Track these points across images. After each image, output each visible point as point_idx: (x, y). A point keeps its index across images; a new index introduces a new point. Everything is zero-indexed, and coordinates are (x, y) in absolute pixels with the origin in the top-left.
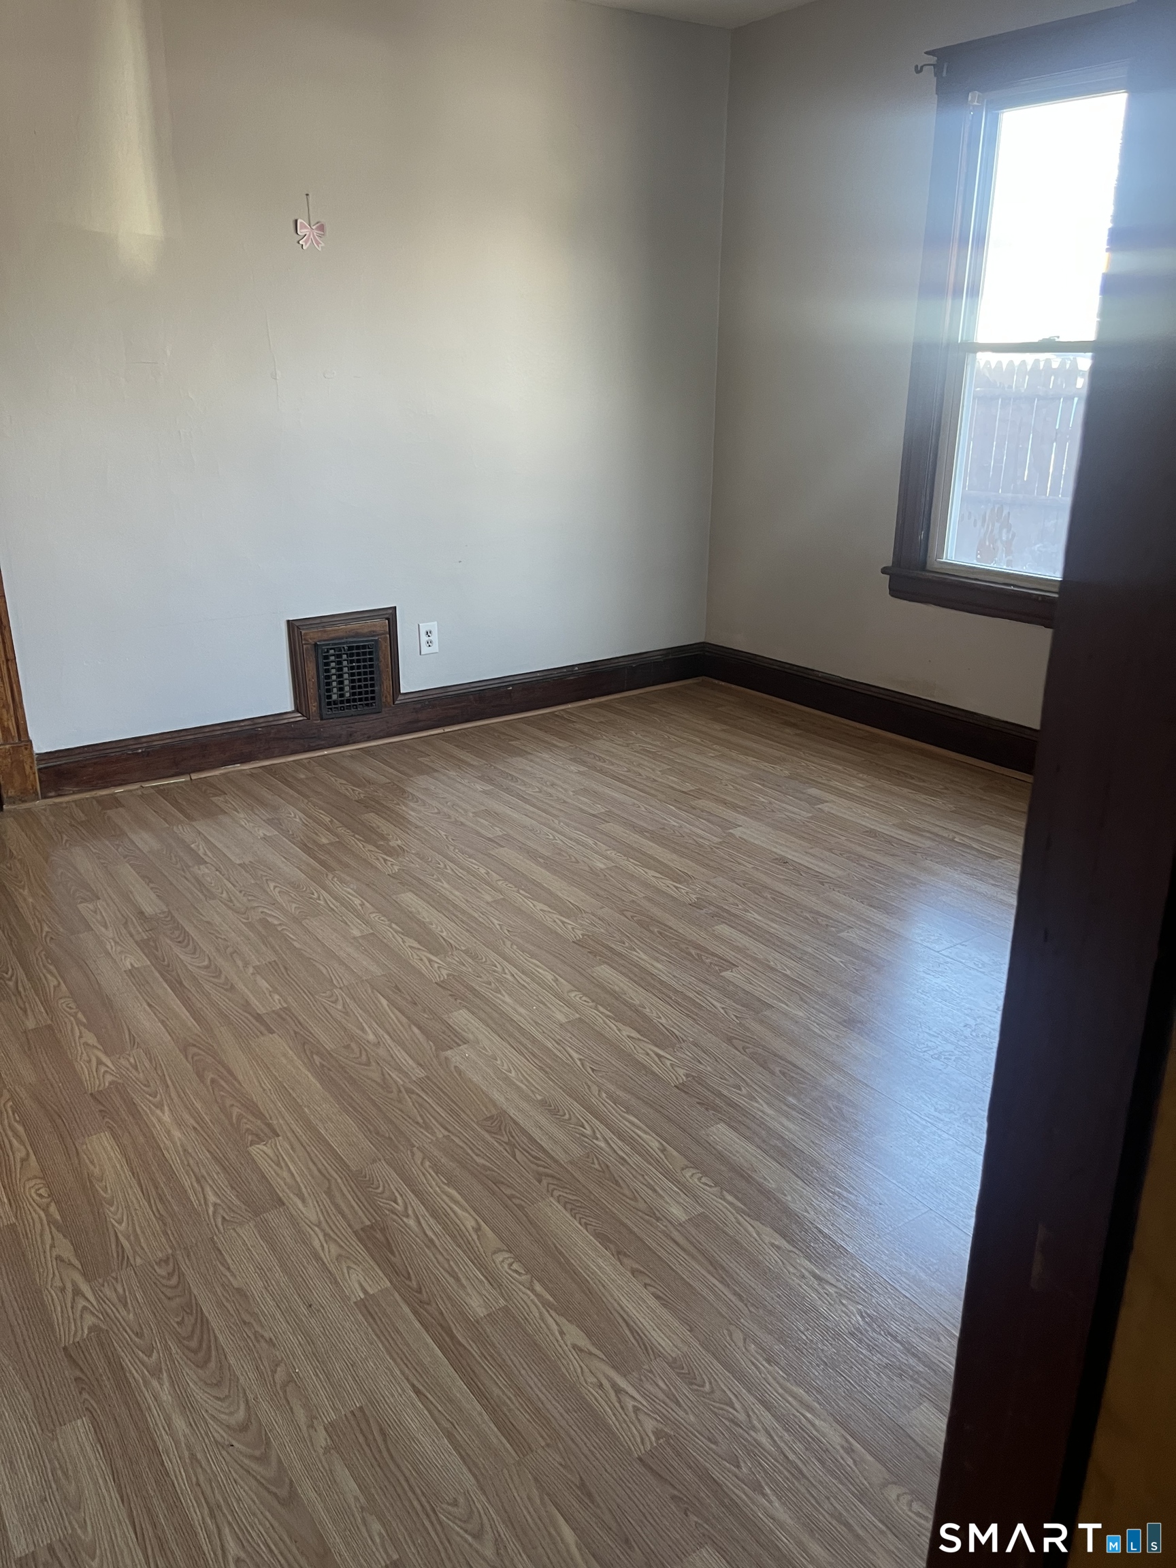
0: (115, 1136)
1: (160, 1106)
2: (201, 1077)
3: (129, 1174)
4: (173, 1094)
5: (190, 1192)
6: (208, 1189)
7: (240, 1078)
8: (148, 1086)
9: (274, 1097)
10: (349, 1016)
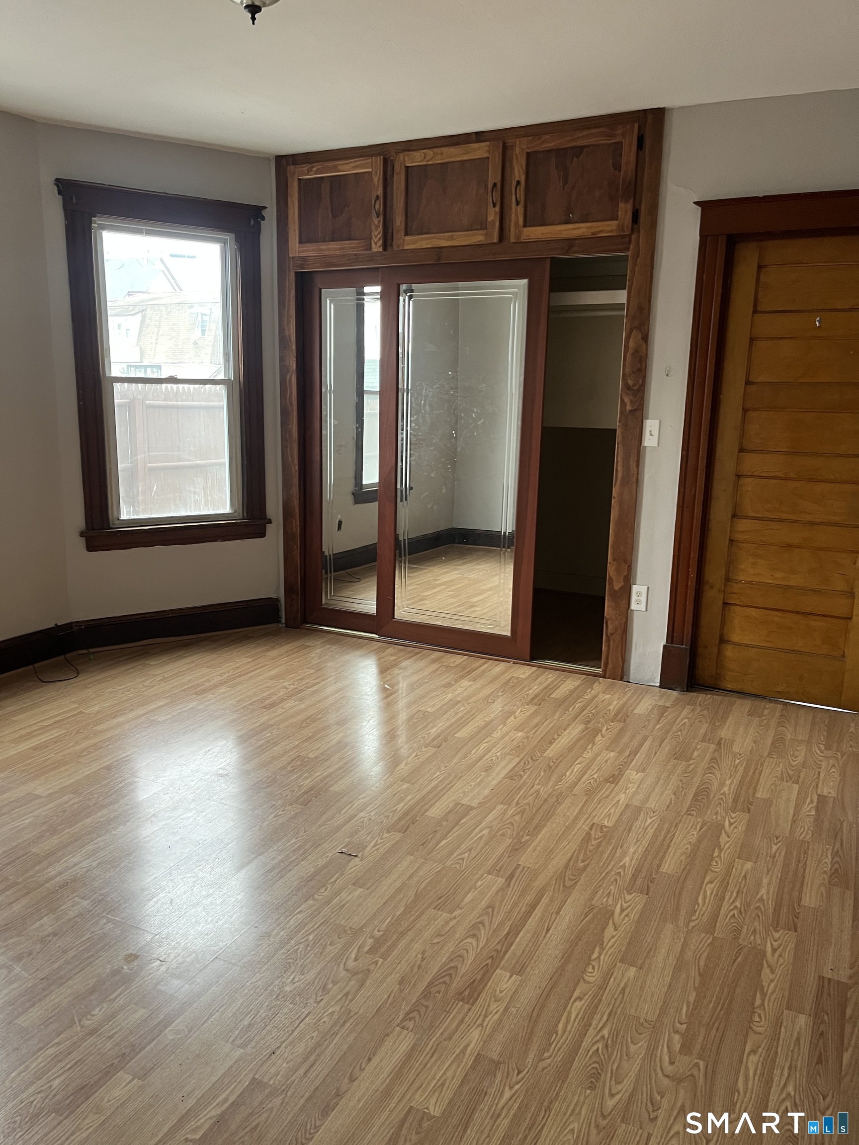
0: (659, 866)
1: (624, 867)
2: (585, 868)
3: (670, 849)
4: (610, 867)
5: (655, 827)
6: (647, 824)
7: (569, 855)
8: (616, 880)
9: (571, 837)
10: (472, 848)
